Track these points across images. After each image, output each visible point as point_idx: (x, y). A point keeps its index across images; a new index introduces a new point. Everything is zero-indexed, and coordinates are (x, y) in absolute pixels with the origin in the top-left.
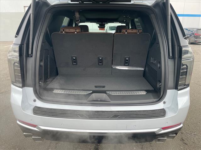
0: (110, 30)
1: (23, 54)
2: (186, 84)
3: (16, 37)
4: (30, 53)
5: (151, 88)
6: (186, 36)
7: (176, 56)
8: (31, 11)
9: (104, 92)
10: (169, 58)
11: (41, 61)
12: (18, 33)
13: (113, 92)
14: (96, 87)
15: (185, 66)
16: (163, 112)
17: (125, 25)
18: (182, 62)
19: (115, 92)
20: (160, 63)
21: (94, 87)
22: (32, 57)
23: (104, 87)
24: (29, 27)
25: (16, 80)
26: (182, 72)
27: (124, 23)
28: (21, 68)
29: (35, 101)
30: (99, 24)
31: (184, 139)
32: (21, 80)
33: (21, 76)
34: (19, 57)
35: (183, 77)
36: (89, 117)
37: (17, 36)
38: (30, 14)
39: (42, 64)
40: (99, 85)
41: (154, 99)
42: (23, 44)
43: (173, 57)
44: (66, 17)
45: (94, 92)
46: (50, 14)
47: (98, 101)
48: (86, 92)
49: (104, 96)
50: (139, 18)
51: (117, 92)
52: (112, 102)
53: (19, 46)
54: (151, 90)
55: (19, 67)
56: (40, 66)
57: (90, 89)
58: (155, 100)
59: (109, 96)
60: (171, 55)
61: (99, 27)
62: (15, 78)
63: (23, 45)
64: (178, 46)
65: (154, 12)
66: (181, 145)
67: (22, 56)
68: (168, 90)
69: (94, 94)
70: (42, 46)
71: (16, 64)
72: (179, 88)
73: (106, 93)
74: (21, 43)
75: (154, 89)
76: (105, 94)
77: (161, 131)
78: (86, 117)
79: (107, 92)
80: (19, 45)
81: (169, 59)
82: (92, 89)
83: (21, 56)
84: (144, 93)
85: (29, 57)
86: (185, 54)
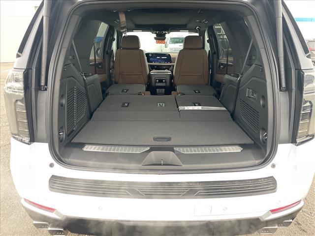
0: (172, 43)
1: (30, 87)
2: (310, 134)
3: (18, 56)
4: (43, 83)
5: (249, 141)
6: (310, 53)
7: (294, 87)
8: (44, 12)
9: (170, 149)
10: (281, 90)
11: (62, 96)
12: (21, 50)
13: (185, 149)
14: (155, 139)
15: (308, 104)
16: (273, 184)
17: (197, 34)
18: (304, 96)
19: (188, 149)
20: (265, 98)
21: (153, 140)
22: (46, 90)
23: (169, 139)
24: (41, 38)
25: (18, 131)
26: (303, 114)
27: (197, 32)
28: (27, 109)
29: (52, 165)
30: (155, 33)
31: (300, 222)
32: (27, 131)
33: (28, 125)
34: (23, 91)
35: (305, 122)
36: (146, 194)
37: (20, 54)
38: (43, 17)
39: (64, 101)
40: (161, 136)
41: (256, 160)
42: (31, 69)
43: (288, 89)
44: (102, 23)
45: (153, 149)
46: (78, 16)
47: (161, 165)
48: (139, 148)
49: (170, 156)
50: (224, 23)
51: (193, 149)
52: (184, 166)
53: (24, 72)
54: (250, 144)
55: (24, 108)
56: (61, 105)
57: (146, 144)
58: (257, 162)
59: (179, 155)
60: (284, 85)
61: (155, 38)
62: (18, 126)
63: (30, 71)
64: (296, 69)
65: (253, 13)
66: (295, 233)
67: (29, 88)
68: (279, 145)
69: (153, 153)
70: (63, 70)
71: (19, 103)
72: (298, 141)
73: (173, 151)
74: (27, 67)
75: (255, 142)
76: (172, 153)
77: (269, 216)
78: (142, 195)
79: (174, 149)
80: (24, 70)
81: (281, 92)
82: (149, 144)
83: (28, 90)
84: (238, 149)
85: (41, 90)
86: (308, 83)
